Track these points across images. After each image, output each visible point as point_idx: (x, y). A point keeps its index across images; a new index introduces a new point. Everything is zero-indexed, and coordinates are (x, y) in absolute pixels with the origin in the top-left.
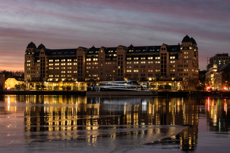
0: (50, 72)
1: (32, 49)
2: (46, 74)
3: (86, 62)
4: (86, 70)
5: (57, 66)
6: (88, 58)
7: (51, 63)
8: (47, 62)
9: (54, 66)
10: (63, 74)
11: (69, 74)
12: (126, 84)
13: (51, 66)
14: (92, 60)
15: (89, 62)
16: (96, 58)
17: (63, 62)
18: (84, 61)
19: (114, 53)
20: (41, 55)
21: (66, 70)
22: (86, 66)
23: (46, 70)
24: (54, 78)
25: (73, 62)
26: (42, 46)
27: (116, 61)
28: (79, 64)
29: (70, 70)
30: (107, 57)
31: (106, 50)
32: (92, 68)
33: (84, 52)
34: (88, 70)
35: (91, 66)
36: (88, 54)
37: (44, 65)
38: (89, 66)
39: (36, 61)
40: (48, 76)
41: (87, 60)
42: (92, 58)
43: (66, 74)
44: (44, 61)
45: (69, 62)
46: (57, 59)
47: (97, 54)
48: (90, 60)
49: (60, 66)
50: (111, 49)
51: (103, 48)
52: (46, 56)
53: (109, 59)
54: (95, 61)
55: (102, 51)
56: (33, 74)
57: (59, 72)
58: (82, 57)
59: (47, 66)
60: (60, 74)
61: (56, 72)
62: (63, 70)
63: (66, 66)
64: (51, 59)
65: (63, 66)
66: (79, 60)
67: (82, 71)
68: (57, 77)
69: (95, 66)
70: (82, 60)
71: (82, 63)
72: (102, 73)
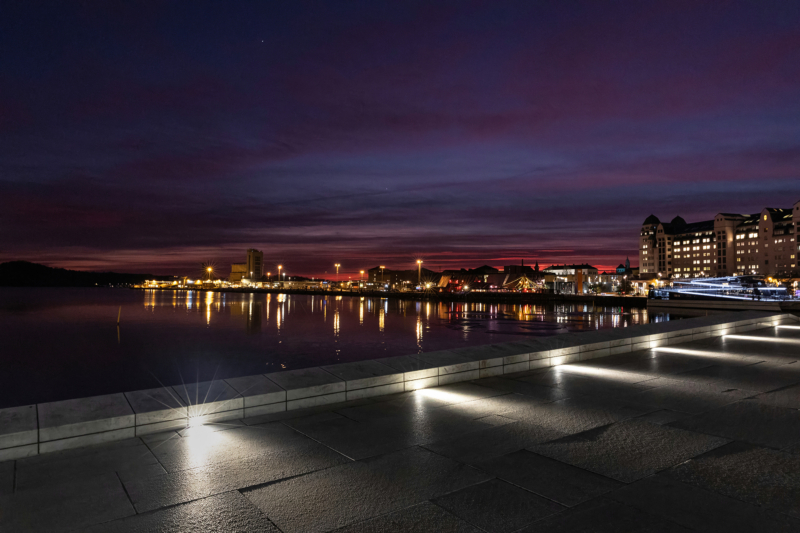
0: (674, 263)
1: (650, 226)
2: (668, 267)
3: (735, 241)
4: (736, 256)
5: (687, 253)
6: (740, 233)
7: (677, 247)
8: (668, 247)
9: (682, 253)
10: (697, 266)
11: (706, 265)
13: (677, 253)
14: (747, 236)
15: (740, 241)
16: (755, 231)
17: (696, 245)
18: (730, 239)
20: (659, 235)
21: (701, 258)
22: (735, 248)
23: (668, 259)
24: (682, 273)
25: (711, 243)
26: (678, 220)
28: (719, 246)
29: (707, 258)
30: (776, 228)
31: (780, 214)
32: (746, 252)
33: (727, 223)
34: (740, 256)
35: (745, 248)
36: (743, 225)
37: (664, 251)
38: (741, 248)
39: (654, 246)
40: (671, 270)
41: (738, 237)
42: (747, 233)
43: (702, 265)
44: (664, 244)
45: (706, 244)
46: (686, 239)
47: (757, 223)
48: (743, 236)
49: (691, 252)
50: (789, 211)
52: (666, 237)
53: (782, 232)
54: (753, 239)
55: (765, 218)
56: (652, 267)
57: (688, 263)
58: (724, 232)
59: (668, 253)
60: (692, 266)
61: (686, 263)
62: (696, 259)
63: (701, 251)
64: (676, 240)
65: (696, 252)
66: (719, 238)
67: (724, 259)
68: (687, 272)
69: (753, 248)
70: (725, 238)
71: (725, 244)
72: (767, 262)
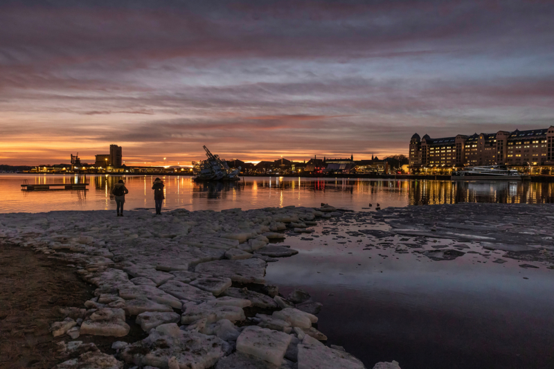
0: (430, 159)
1: (416, 139)
2: (427, 160)
3: (465, 148)
4: (465, 156)
5: (438, 153)
6: (468, 145)
7: (432, 150)
8: (428, 150)
9: (435, 154)
10: (443, 160)
11: (449, 160)
12: (492, 169)
13: (432, 154)
14: (471, 146)
15: (468, 148)
16: (475, 144)
17: (443, 150)
18: (463, 148)
19: (495, 139)
20: (422, 144)
21: (446, 157)
22: (465, 152)
23: (427, 157)
24: (434, 164)
25: (452, 149)
26: (426, 137)
27: (495, 146)
28: (457, 150)
29: (449, 156)
30: (486, 143)
31: (486, 137)
32: (470, 154)
33: (463, 140)
34: (467, 156)
35: (470, 152)
36: (468, 141)
37: (425, 152)
38: (467, 152)
39: (418, 150)
40: (429, 162)
41: (466, 146)
42: (471, 145)
43: (446, 160)
44: (426, 149)
45: (449, 149)
46: (437, 147)
47: (477, 140)
49: (440, 153)
50: (492, 135)
51: (483, 134)
52: (427, 145)
53: (489, 145)
54: (475, 148)
55: (481, 138)
56: (416, 161)
57: (439, 159)
58: (460, 144)
59: (428, 153)
61: (437, 159)
62: (443, 157)
63: (446, 153)
64: (432, 147)
65: (443, 153)
66: (457, 147)
67: (460, 157)
68: (437, 163)
69: (474, 152)
70: (461, 147)
71: (460, 150)
72: (481, 159)
